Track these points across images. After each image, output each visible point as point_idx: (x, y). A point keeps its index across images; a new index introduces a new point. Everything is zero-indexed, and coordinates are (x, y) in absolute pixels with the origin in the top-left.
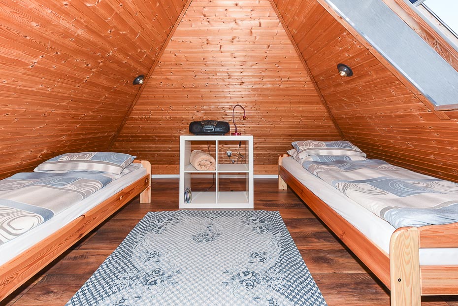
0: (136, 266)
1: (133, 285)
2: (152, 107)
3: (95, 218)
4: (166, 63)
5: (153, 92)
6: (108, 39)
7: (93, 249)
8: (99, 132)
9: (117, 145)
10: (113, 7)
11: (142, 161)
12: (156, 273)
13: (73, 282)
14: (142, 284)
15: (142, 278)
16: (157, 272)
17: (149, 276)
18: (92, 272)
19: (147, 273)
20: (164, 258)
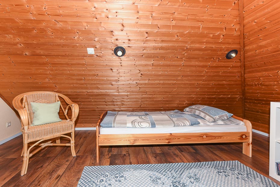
0: (183, 175)
1: (170, 179)
2: (259, 74)
3: (179, 139)
4: (251, 33)
5: (253, 60)
6: (179, 40)
7: (184, 156)
8: (222, 95)
9: (247, 105)
10: (169, 24)
11: (244, 120)
12: (182, 185)
13: (163, 160)
14: (172, 181)
15: (176, 180)
16: (184, 185)
17: (179, 183)
18: (170, 163)
19: (180, 181)
20: (197, 184)
